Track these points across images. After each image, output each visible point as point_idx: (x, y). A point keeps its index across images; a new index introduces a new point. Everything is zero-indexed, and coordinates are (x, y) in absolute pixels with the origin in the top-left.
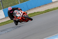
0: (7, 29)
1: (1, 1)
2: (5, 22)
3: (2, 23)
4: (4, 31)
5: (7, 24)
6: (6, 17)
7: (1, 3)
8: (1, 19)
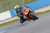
0: (13, 27)
1: (8, 3)
2: (12, 21)
3: (9, 22)
4: (10, 29)
5: (13, 22)
6: (12, 17)
7: (8, 5)
8: (8, 19)
